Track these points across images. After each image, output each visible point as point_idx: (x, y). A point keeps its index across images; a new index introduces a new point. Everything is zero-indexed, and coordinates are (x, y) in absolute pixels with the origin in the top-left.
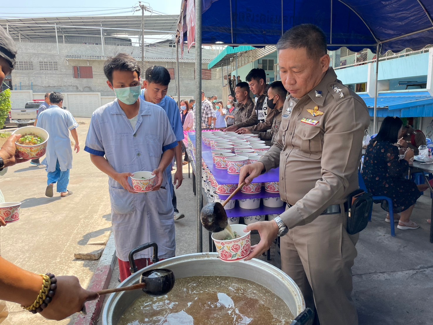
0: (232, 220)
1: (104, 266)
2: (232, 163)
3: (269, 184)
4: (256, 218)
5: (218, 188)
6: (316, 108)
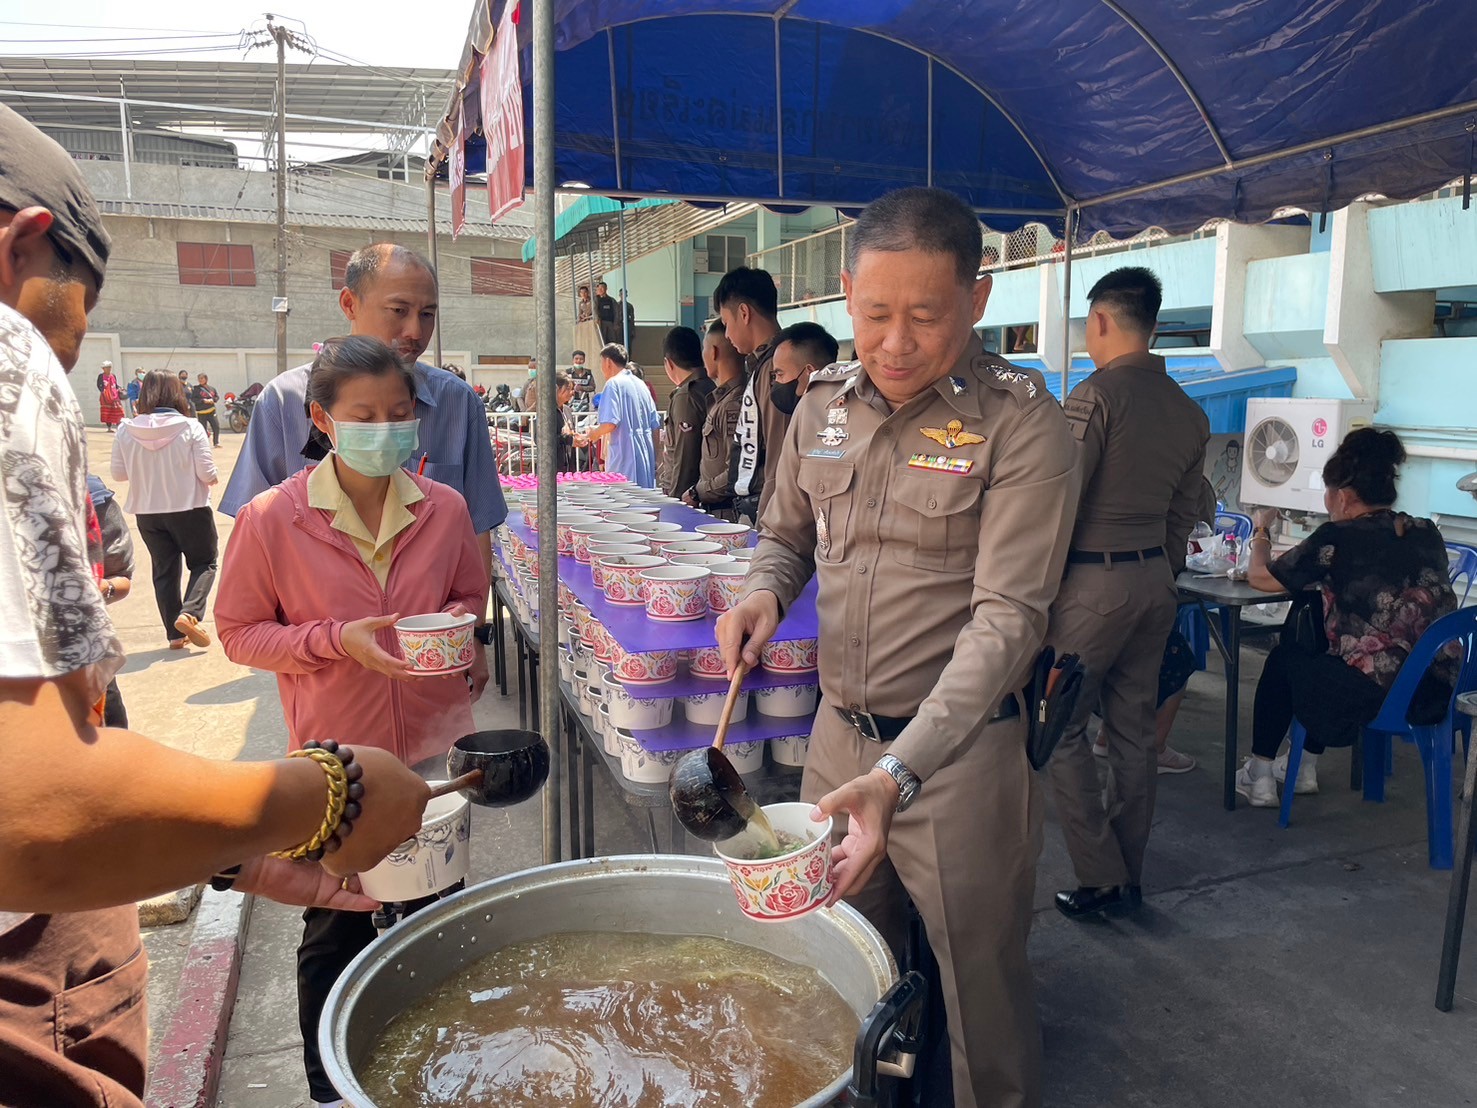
0: (667, 759)
2: (660, 586)
3: (773, 649)
5: (620, 663)
6: (955, 424)
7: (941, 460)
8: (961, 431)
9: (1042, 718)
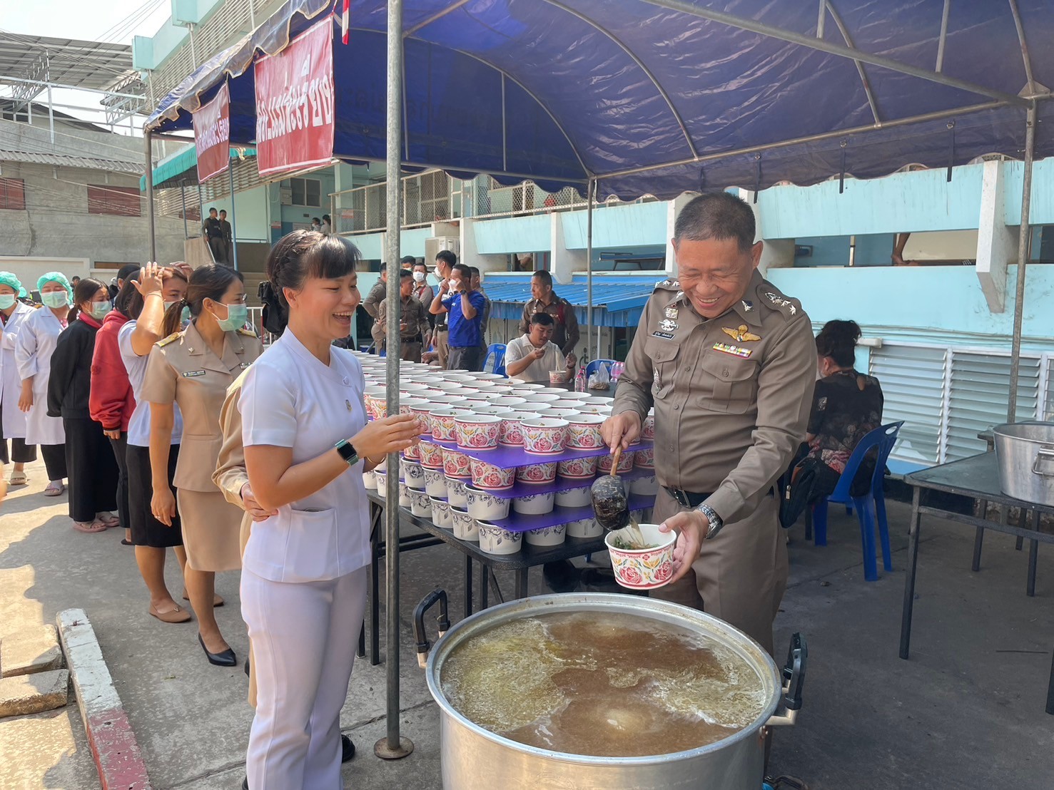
0: (515, 538)
1: (105, 711)
4: (555, 531)
6: (743, 327)
7: (733, 348)
8: (747, 332)
9: (788, 497)
